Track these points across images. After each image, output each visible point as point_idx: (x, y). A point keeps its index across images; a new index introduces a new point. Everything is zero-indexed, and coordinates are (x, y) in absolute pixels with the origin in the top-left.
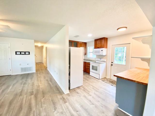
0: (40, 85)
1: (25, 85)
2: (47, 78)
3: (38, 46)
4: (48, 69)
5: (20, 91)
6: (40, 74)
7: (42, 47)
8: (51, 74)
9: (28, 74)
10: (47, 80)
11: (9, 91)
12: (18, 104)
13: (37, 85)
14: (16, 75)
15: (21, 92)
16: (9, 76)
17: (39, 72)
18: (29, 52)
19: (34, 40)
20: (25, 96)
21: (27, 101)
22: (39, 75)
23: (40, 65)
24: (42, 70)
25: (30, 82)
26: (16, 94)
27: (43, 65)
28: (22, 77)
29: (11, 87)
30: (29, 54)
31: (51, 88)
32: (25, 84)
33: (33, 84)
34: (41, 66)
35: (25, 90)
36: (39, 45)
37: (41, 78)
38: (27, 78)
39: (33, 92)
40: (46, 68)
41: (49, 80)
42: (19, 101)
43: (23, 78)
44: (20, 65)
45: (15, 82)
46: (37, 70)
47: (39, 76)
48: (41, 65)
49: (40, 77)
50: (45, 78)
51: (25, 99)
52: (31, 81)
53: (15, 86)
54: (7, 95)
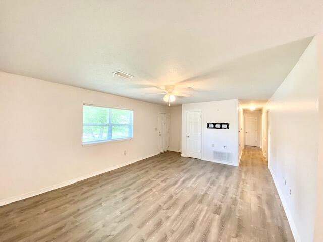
0: (239, 200)
1: (211, 186)
2: (260, 192)
3: (249, 111)
4: (269, 167)
5: (202, 193)
6: (246, 173)
7: (260, 111)
8: (274, 184)
9: (224, 166)
10: (259, 197)
11: (189, 185)
12: (192, 216)
13: (231, 198)
14: (207, 162)
15: (204, 195)
16: (198, 160)
17: (244, 169)
18: (228, 124)
19: (239, 100)
20: (206, 208)
21: (205, 220)
22: (243, 175)
23: (251, 152)
24: (253, 164)
25: (222, 184)
26: (196, 196)
27: (260, 154)
28: (213, 168)
29: (194, 180)
30: (228, 127)
31: (265, 225)
32: (213, 183)
33: (226, 191)
34: (253, 155)
35: (209, 194)
36: (252, 107)
37: (245, 184)
38: (220, 173)
39: (220, 208)
40: (264, 164)
41: (264, 198)
42: (196, 212)
43: (213, 171)
44: (213, 146)
45: (201, 173)
46: (242, 163)
47: (243, 178)
48: (254, 152)
49: (244, 181)
50: (255, 187)
51: (203, 213)
52: (224, 183)
53: (199, 181)
54: (186, 191)
